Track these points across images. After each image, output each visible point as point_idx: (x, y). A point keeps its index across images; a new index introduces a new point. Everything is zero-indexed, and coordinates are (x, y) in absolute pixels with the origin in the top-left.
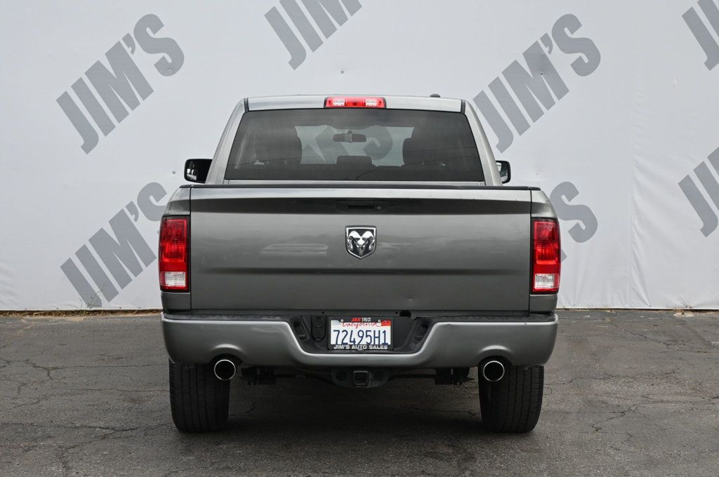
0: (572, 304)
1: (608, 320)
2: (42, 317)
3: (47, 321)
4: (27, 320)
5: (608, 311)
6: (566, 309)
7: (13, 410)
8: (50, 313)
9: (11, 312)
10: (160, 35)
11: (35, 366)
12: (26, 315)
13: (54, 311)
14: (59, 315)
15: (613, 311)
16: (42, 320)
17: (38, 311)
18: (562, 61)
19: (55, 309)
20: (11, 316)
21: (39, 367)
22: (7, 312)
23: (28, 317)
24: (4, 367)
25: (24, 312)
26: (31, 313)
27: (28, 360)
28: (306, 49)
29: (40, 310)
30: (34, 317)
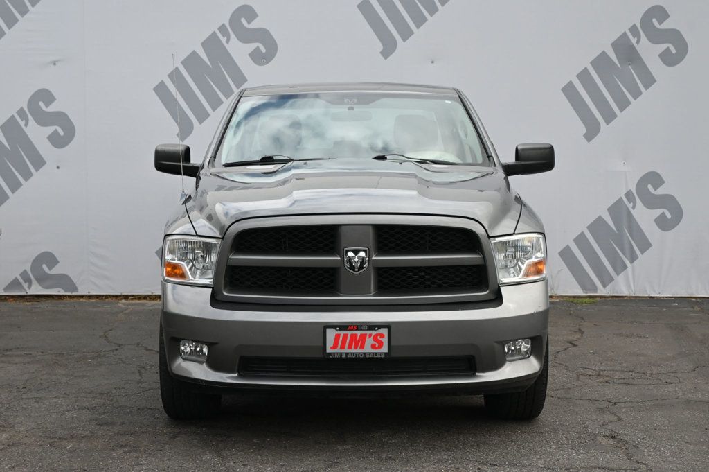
0: (657, 292)
1: (697, 308)
2: (137, 302)
3: (143, 305)
4: (124, 304)
5: (694, 300)
6: (651, 297)
7: (142, 394)
8: (145, 297)
9: (107, 296)
10: (254, 25)
11: (147, 350)
12: (121, 299)
13: (149, 296)
14: (154, 299)
15: (698, 300)
16: (138, 304)
17: (133, 296)
18: (649, 52)
19: (150, 294)
20: (107, 300)
21: (152, 350)
22: (103, 296)
23: (123, 301)
24: (117, 350)
25: (120, 296)
26: (126, 297)
27: (138, 344)
28: (397, 39)
29: (135, 294)
30: (130, 302)
